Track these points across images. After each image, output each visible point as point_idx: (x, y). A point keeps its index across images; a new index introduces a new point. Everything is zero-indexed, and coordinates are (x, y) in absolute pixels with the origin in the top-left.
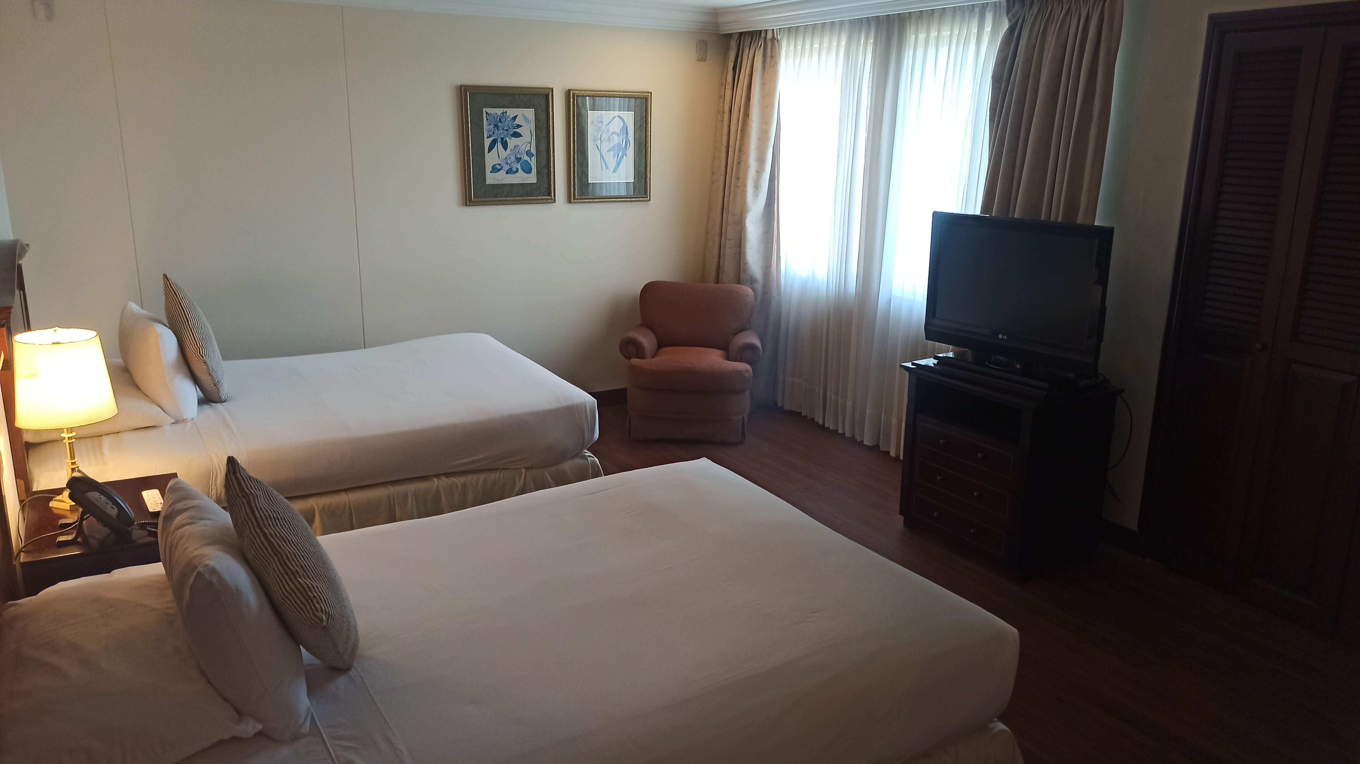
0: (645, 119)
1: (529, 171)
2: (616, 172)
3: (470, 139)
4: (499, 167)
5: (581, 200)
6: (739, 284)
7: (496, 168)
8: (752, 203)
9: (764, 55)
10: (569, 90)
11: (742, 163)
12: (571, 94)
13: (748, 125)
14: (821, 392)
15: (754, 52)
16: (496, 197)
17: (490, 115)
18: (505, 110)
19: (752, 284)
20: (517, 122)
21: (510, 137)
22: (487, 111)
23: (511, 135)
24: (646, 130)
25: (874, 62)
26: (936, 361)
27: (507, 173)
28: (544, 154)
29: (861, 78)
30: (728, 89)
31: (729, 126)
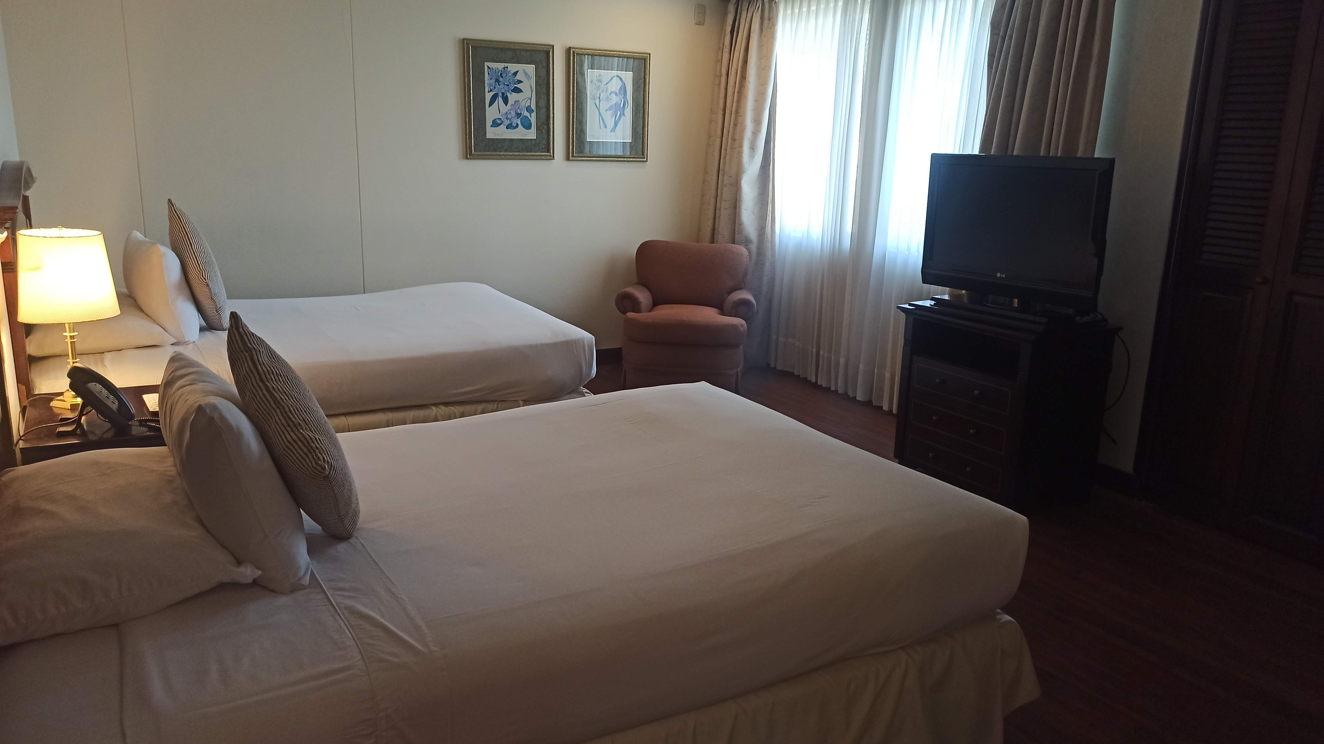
0: (643, 80)
1: (528, 126)
2: (614, 131)
3: (471, 92)
4: (499, 122)
5: (580, 158)
6: (734, 244)
7: (497, 123)
8: (748, 164)
9: (762, 18)
10: (570, 48)
11: (739, 125)
12: (572, 52)
13: (745, 87)
14: (814, 350)
15: (751, 15)
16: (495, 150)
17: (491, 69)
18: (506, 65)
19: (747, 245)
20: (518, 77)
21: (511, 92)
22: (488, 65)
23: (511, 90)
24: (644, 91)
25: (871, 22)
26: (933, 303)
27: (507, 128)
28: (544, 110)
29: (859, 33)
30: (725, 52)
31: (726, 89)
